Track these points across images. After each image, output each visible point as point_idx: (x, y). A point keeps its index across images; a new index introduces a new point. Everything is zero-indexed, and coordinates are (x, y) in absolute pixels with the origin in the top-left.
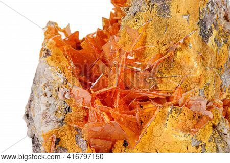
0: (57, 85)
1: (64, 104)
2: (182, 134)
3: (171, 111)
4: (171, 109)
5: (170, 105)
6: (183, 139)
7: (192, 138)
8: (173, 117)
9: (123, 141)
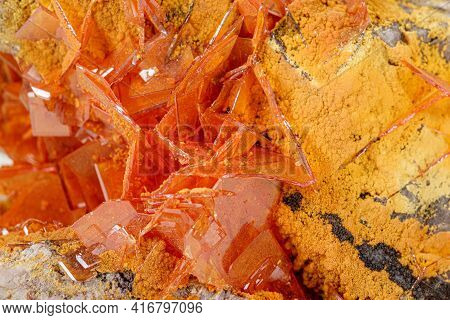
0: (48, 271)
1: (104, 280)
2: (350, 47)
3: (278, 42)
4: (274, 41)
5: (264, 37)
6: (361, 53)
7: (374, 33)
8: (296, 49)
9: (282, 205)
